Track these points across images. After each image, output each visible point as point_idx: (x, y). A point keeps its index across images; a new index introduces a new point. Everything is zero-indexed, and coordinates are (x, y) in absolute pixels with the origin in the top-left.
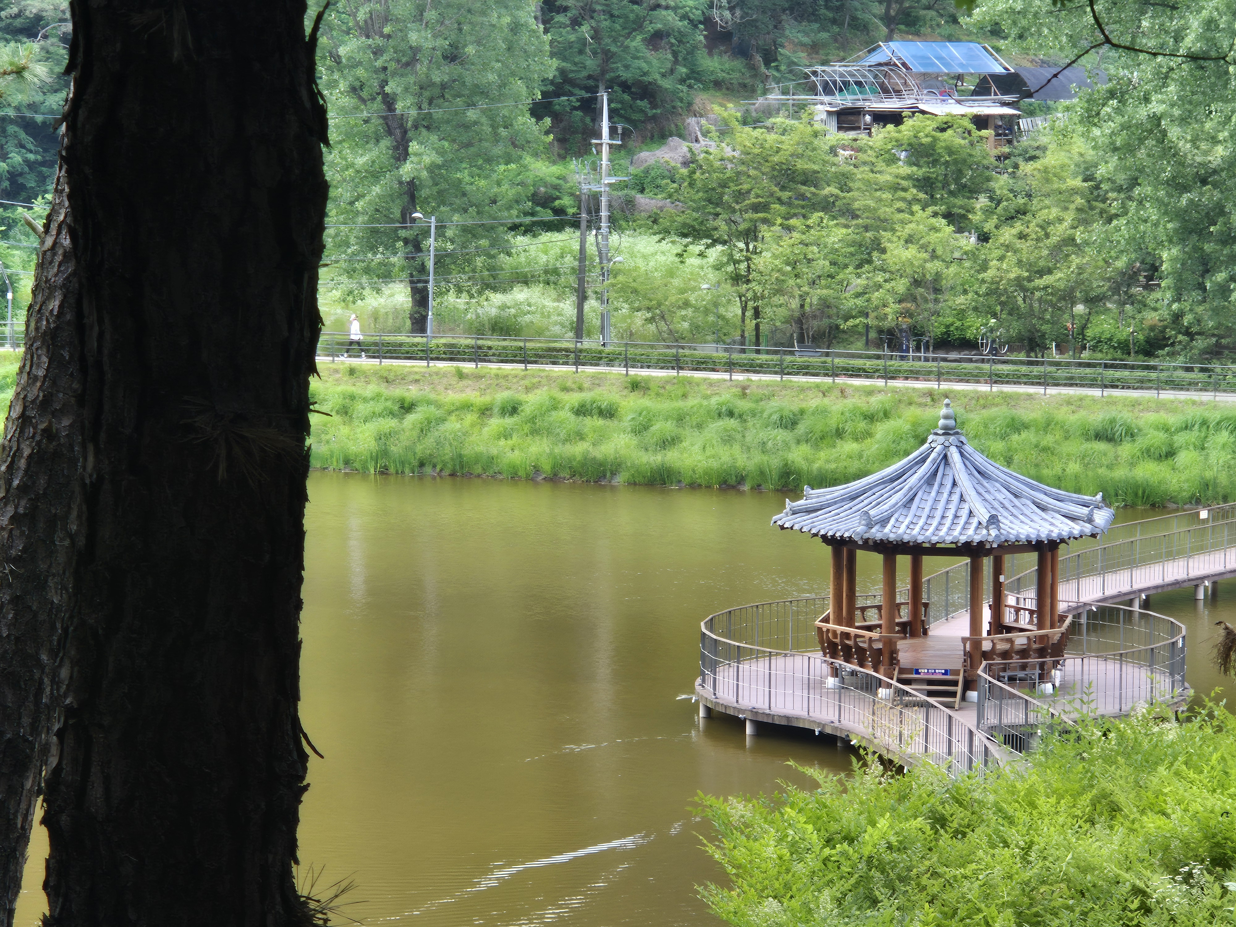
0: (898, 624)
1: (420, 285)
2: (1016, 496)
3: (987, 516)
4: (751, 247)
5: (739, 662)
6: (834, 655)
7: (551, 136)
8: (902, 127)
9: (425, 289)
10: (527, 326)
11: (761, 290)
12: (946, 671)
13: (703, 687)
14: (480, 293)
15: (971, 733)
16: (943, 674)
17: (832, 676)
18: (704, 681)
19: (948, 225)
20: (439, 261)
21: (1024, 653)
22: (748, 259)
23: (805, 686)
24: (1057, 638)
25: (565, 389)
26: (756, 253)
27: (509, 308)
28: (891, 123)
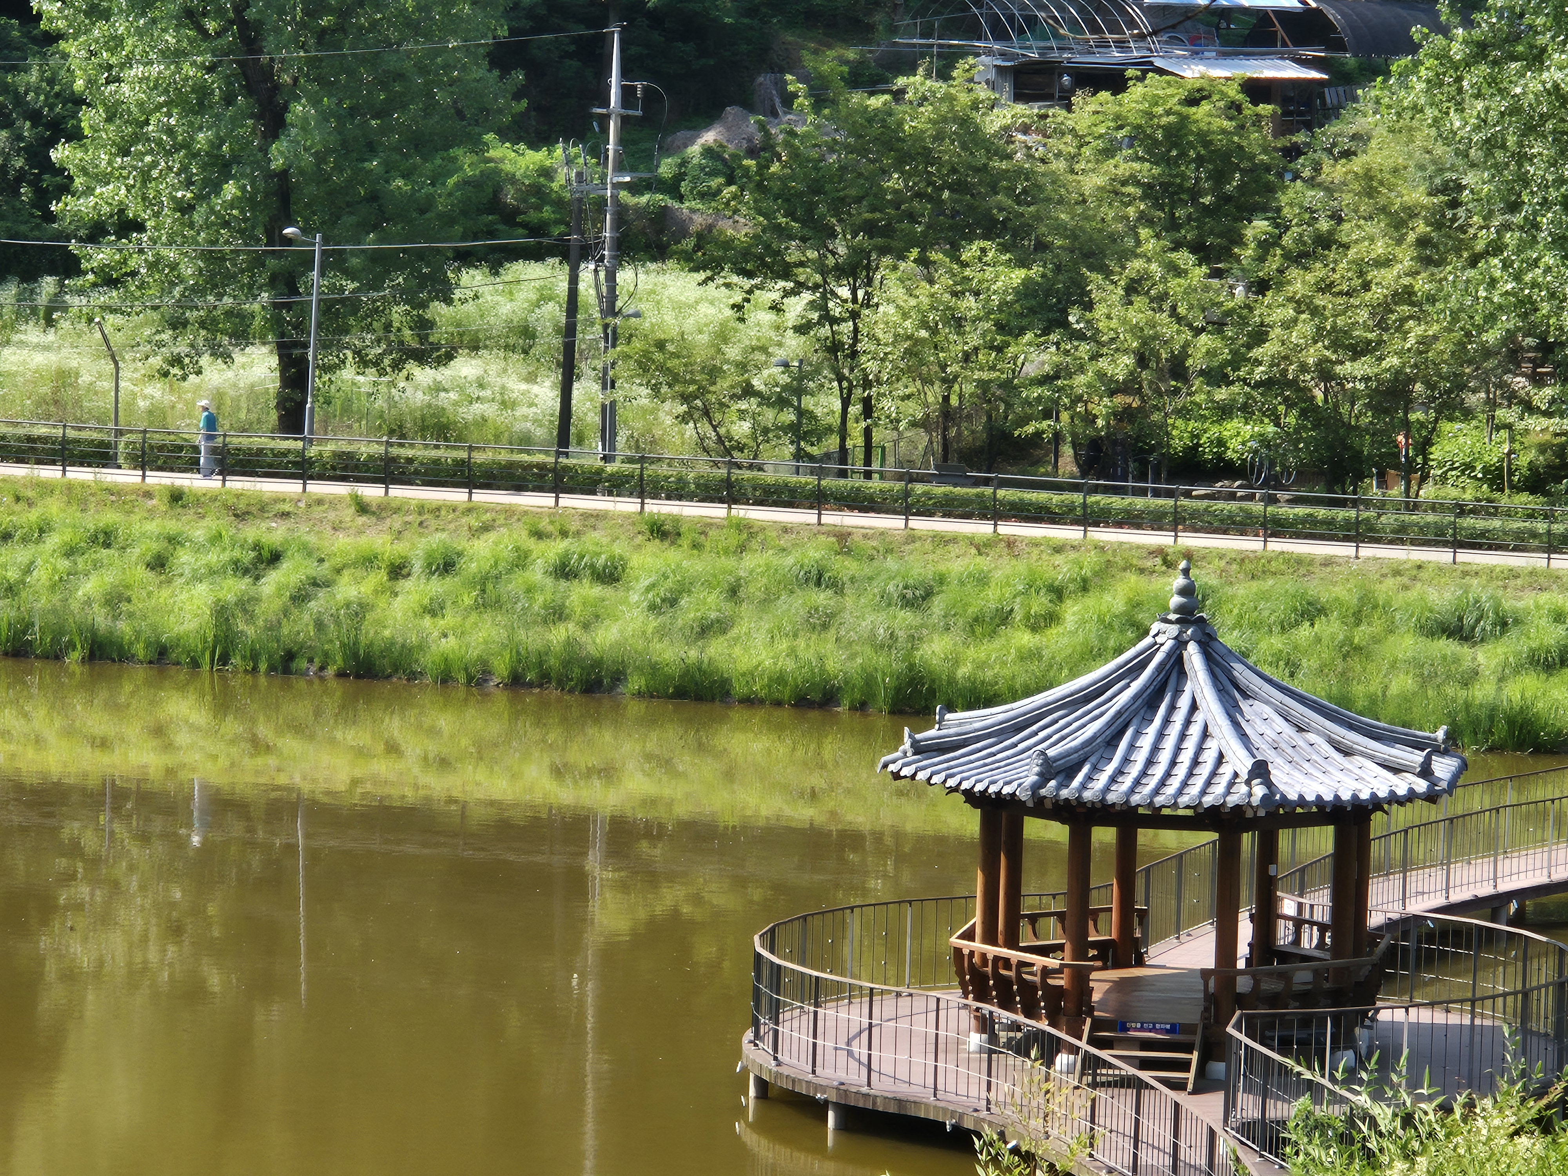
0: (1095, 945)
1: (297, 352)
2: (1300, 729)
3: (1249, 763)
4: (860, 294)
5: (817, 1005)
6: (982, 996)
7: (524, 103)
8: (1124, 97)
9: (304, 360)
10: (476, 423)
11: (875, 369)
12: (1173, 1026)
13: (756, 1045)
14: (397, 366)
15: (1212, 1134)
16: (1167, 1032)
17: (977, 1031)
18: (757, 1035)
19: (1200, 265)
20: (329, 309)
21: (1306, 998)
22: (854, 315)
23: (931, 1048)
24: (1365, 971)
25: (539, 535)
26: (868, 306)
27: (446, 390)
28: (1107, 90)
